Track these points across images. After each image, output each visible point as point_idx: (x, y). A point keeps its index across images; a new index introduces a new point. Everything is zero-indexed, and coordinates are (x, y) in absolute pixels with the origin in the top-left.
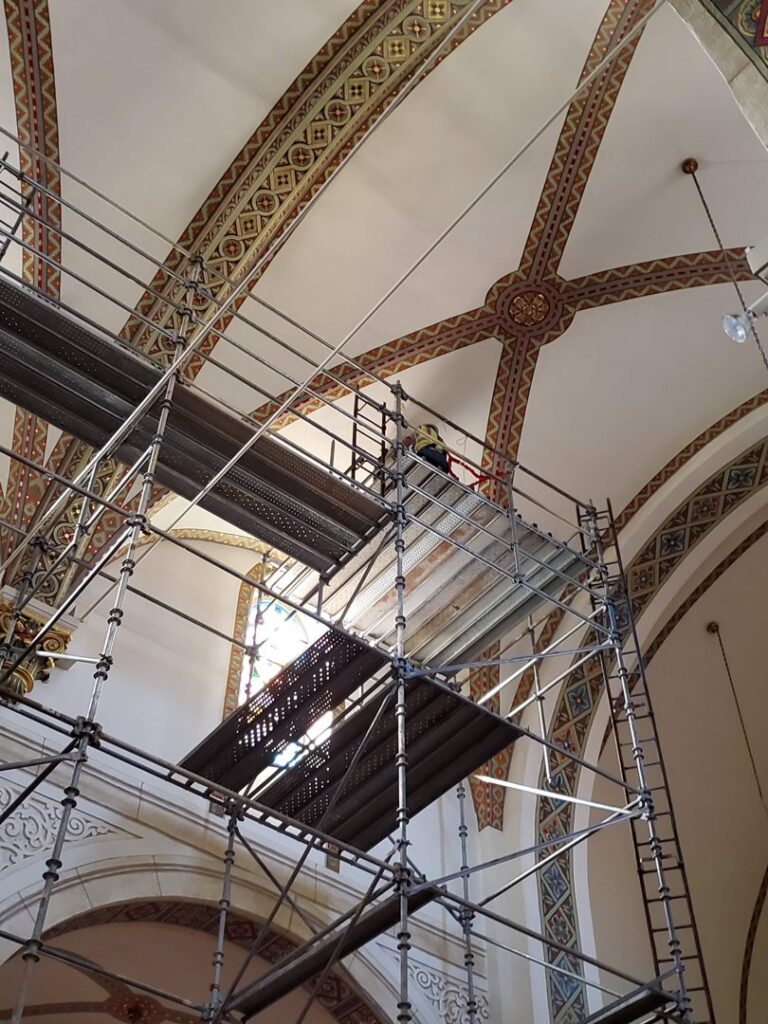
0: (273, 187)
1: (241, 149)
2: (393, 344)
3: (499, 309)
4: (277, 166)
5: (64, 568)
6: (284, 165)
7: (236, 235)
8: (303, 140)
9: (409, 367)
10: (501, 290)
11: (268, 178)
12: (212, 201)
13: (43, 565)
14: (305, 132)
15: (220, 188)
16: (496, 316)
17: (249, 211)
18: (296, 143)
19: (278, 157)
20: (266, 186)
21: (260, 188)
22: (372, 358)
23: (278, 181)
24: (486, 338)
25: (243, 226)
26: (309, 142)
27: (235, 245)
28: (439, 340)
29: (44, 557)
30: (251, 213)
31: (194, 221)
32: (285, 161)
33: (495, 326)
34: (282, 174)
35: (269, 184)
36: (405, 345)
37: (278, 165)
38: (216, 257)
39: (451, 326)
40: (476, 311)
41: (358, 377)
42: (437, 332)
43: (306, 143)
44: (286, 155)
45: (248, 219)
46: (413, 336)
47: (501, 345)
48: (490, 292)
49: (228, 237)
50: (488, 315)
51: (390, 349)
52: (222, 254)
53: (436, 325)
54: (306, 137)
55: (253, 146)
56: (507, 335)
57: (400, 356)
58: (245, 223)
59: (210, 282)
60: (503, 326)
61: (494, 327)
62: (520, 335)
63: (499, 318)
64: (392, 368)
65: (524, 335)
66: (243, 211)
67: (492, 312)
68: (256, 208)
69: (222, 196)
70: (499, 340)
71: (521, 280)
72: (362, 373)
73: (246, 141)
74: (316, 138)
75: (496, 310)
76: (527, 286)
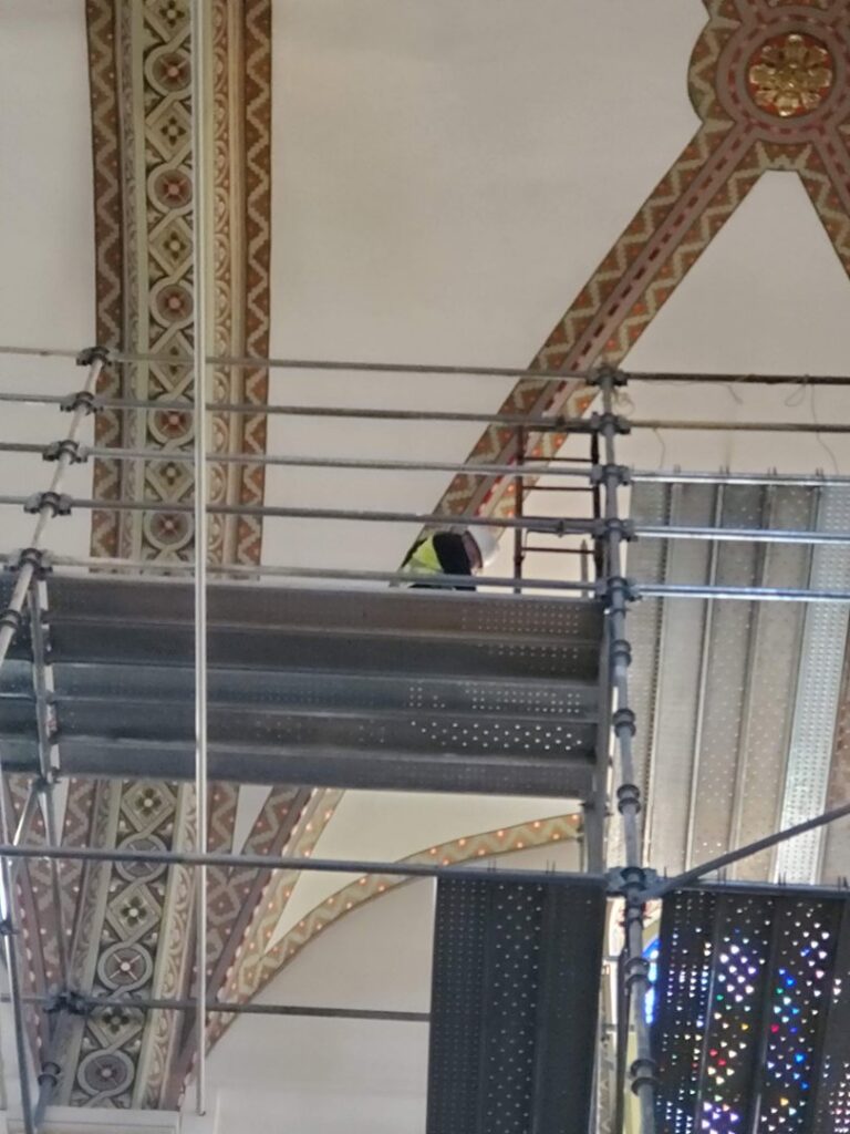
0: (166, 155)
1: (90, 127)
2: (583, 299)
3: (734, 110)
4: (147, 115)
5: (138, 1028)
6: (155, 104)
7: (165, 275)
8: (155, 41)
9: (646, 324)
10: (710, 74)
11: (148, 145)
12: (105, 245)
13: (94, 1040)
14: (147, 25)
15: (103, 214)
16: (741, 127)
17: (158, 221)
18: (146, 54)
19: (139, 98)
20: (157, 160)
21: (149, 169)
22: (563, 348)
23: (166, 138)
24: (753, 181)
25: (167, 254)
26: (166, 37)
27: (176, 295)
28: (666, 239)
29: (92, 1025)
30: (164, 223)
31: (99, 298)
32: (154, 96)
33: (753, 147)
34: (165, 122)
35: (156, 153)
36: (607, 289)
37: (148, 111)
38: (159, 336)
39: (671, 199)
40: (693, 143)
41: (559, 398)
42: (650, 229)
43: (162, 43)
44: (147, 86)
45: (166, 237)
46: (610, 261)
47: (795, 176)
48: (694, 94)
49: (158, 287)
50: (722, 136)
51: (583, 313)
52: (165, 323)
53: (640, 216)
54: (155, 34)
55: (104, 108)
56: (792, 151)
57: (612, 312)
58: (167, 245)
59: (175, 385)
60: (771, 139)
61: (751, 152)
62: (814, 135)
63: (748, 129)
64: (613, 344)
65: (822, 131)
66: (151, 227)
67: (729, 125)
68: (164, 209)
69: (116, 227)
70: (781, 169)
71: (732, 33)
72: (562, 386)
73: (89, 109)
74: (172, 22)
75: (731, 118)
76: (751, 36)
